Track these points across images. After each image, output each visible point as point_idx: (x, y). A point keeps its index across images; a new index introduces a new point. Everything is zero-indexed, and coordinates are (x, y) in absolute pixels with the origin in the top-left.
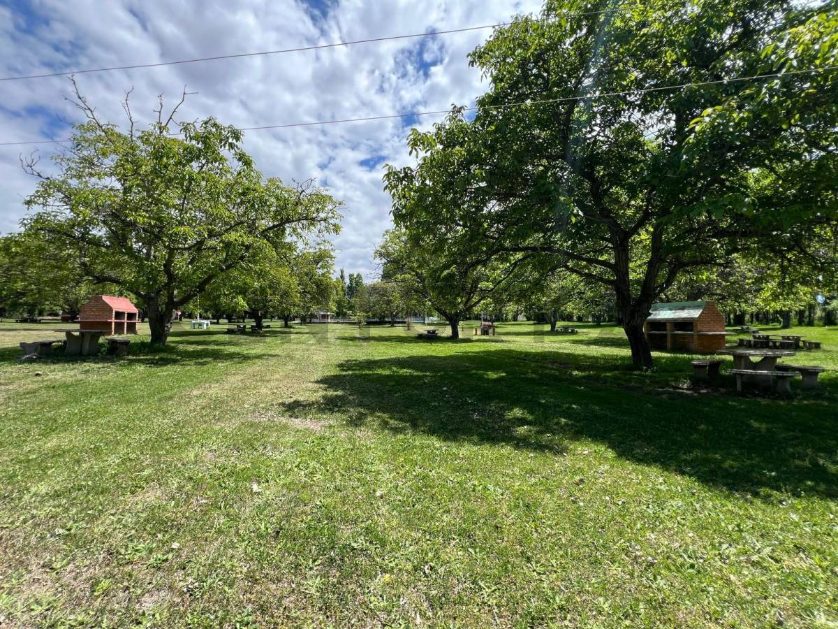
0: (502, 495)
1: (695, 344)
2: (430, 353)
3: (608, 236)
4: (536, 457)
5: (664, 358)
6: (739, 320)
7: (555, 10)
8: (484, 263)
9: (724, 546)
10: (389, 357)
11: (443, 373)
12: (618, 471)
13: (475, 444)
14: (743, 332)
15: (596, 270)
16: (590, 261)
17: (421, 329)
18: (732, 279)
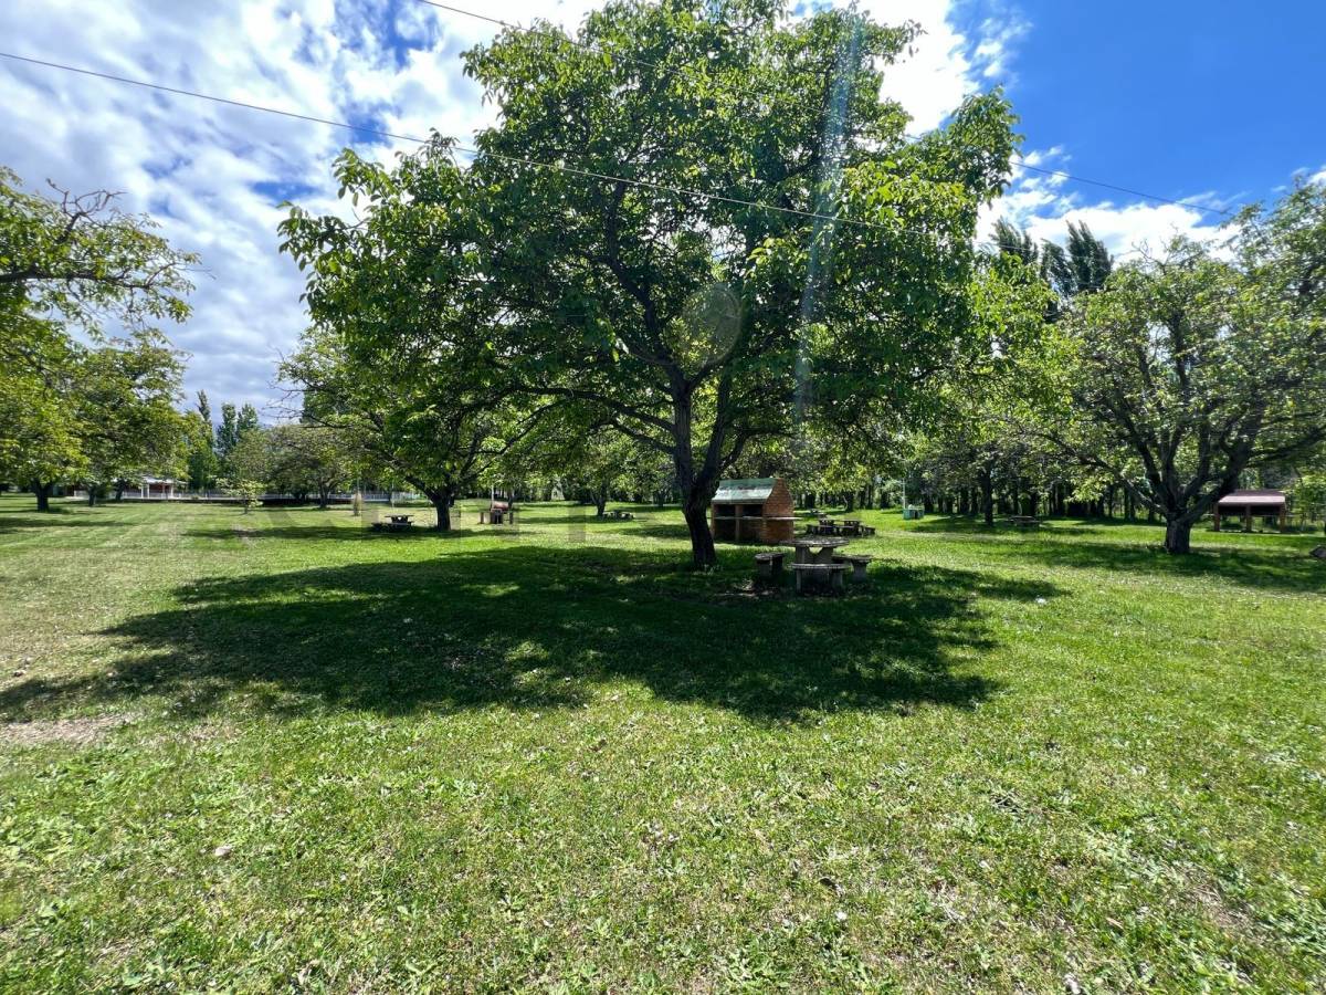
0: (477, 793)
1: (764, 532)
2: (391, 558)
3: (667, 385)
4: (542, 718)
5: (729, 552)
6: (810, 502)
7: (598, 35)
8: (490, 407)
9: (756, 793)
10: (304, 568)
11: (409, 592)
12: (653, 718)
13: (446, 713)
14: (813, 516)
15: (653, 432)
16: (646, 419)
17: (384, 515)
18: (802, 452)
